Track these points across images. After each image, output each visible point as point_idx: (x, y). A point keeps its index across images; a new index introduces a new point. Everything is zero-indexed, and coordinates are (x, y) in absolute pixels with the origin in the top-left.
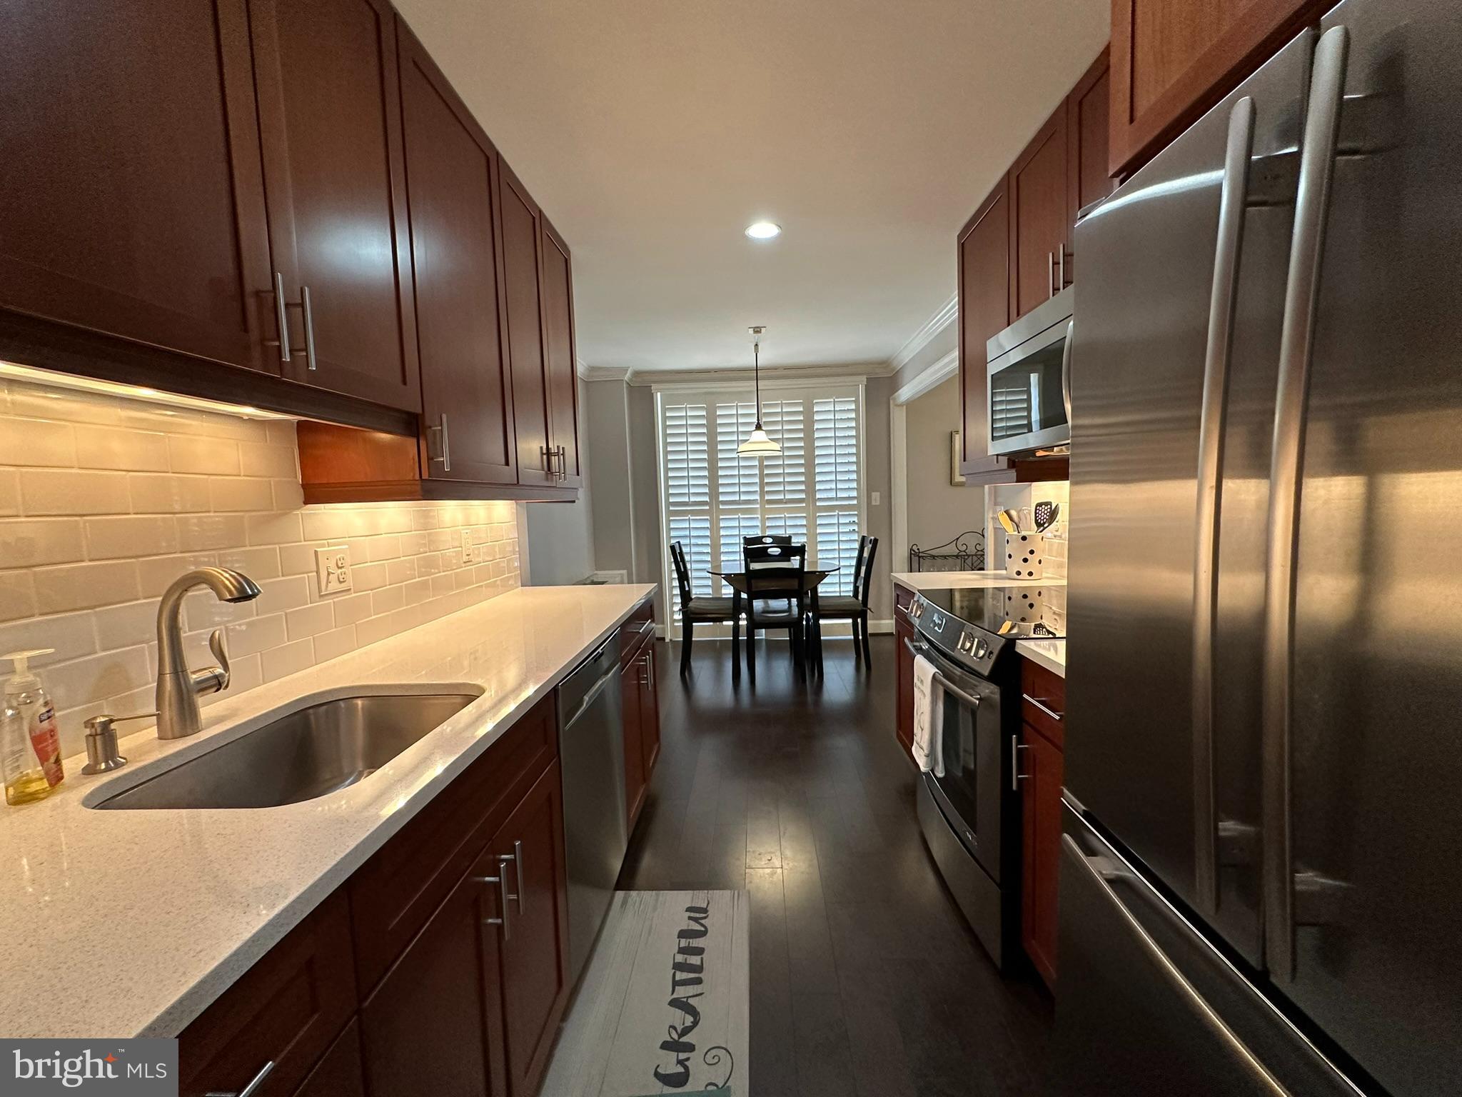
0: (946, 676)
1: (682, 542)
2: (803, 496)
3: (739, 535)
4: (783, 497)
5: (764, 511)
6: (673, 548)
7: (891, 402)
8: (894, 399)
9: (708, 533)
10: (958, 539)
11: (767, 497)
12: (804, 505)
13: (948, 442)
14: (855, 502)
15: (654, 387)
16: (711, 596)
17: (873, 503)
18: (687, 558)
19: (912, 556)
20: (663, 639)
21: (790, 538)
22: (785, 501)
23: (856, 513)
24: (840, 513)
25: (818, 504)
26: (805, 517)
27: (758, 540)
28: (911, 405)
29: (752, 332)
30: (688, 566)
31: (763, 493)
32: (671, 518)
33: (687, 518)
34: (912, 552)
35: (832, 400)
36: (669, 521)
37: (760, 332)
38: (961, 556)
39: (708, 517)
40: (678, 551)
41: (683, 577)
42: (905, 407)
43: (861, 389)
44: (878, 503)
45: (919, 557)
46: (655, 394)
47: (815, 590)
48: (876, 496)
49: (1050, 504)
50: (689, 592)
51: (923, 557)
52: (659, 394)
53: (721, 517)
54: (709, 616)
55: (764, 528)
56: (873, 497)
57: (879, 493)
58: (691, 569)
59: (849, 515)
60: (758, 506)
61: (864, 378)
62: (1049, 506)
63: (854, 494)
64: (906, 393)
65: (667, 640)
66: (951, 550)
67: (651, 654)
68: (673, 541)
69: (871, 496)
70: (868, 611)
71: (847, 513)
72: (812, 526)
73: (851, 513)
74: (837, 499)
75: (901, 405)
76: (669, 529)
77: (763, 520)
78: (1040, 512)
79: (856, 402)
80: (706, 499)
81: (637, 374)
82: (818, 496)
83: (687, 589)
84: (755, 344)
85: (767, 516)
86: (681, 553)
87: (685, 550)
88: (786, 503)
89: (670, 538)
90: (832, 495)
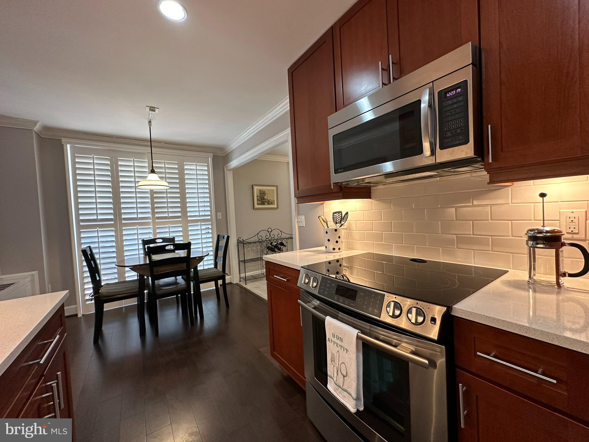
0: (363, 333)
1: (92, 246)
2: (180, 214)
3: (138, 239)
4: (167, 216)
5: (154, 223)
6: (84, 252)
7: (225, 168)
8: (227, 167)
9: (114, 239)
10: (258, 234)
11: (156, 216)
12: (181, 220)
13: (251, 190)
14: (209, 217)
15: (64, 140)
16: (117, 281)
17: (218, 218)
18: (97, 256)
19: (239, 243)
20: (76, 315)
21: (174, 238)
22: (169, 218)
23: (210, 223)
24: (202, 224)
25: (189, 219)
26: (181, 226)
27: (153, 241)
28: (236, 171)
29: (149, 110)
30: (98, 262)
31: (153, 213)
32: (81, 230)
33: (96, 230)
34: (239, 241)
35: (195, 164)
36: (79, 233)
37: (154, 111)
38: (260, 242)
39: (114, 229)
40: (89, 253)
41: (94, 271)
42: (232, 171)
43: (210, 160)
44: (221, 218)
45: (244, 244)
46: (65, 145)
47: (196, 268)
48: (219, 214)
49: (341, 212)
50: (100, 281)
51: (245, 243)
52: (68, 146)
53: (123, 228)
54: (118, 296)
55: (155, 233)
56: (218, 215)
57: (221, 213)
58: (100, 264)
59: (205, 224)
60: (151, 221)
61: (212, 155)
62: (340, 214)
63: (209, 213)
64: (234, 163)
65: (80, 316)
66: (256, 239)
67: (60, 377)
68: (84, 246)
69: (217, 214)
70: (226, 275)
71: (205, 223)
72: (186, 232)
73: (206, 223)
74: (200, 216)
75: (230, 170)
76: (79, 238)
77: (154, 229)
78: (336, 217)
79: (208, 166)
80: (112, 217)
81: (47, 128)
82: (189, 214)
83: (98, 279)
84: (149, 120)
85: (157, 227)
86: (92, 254)
87: (94, 251)
88: (169, 219)
89: (80, 244)
90: (197, 214)
